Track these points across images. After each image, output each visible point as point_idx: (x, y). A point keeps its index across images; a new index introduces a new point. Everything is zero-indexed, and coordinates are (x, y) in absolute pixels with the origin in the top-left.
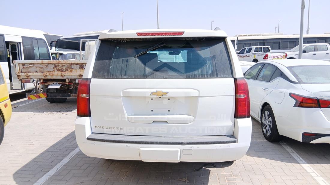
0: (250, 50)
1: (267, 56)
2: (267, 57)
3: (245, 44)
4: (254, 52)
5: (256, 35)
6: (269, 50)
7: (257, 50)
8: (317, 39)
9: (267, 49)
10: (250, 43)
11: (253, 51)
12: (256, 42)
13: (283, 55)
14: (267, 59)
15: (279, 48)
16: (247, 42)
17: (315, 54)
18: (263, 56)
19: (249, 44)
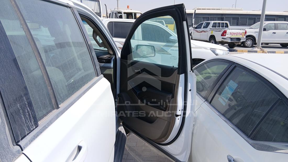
0: (208, 24)
1: (225, 32)
2: (225, 34)
3: (204, 18)
4: (212, 27)
5: (215, 9)
6: (227, 26)
7: (214, 25)
8: (277, 17)
9: (226, 24)
10: (209, 17)
11: (210, 26)
12: (215, 16)
13: (243, 33)
14: (225, 35)
15: (237, 25)
16: (205, 16)
17: (275, 33)
18: (221, 33)
19: (207, 19)
